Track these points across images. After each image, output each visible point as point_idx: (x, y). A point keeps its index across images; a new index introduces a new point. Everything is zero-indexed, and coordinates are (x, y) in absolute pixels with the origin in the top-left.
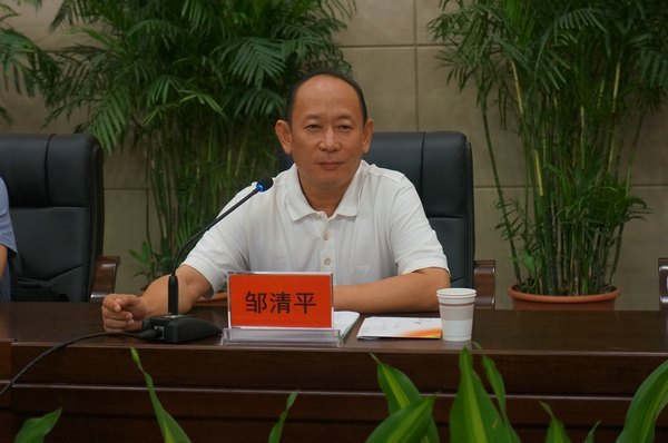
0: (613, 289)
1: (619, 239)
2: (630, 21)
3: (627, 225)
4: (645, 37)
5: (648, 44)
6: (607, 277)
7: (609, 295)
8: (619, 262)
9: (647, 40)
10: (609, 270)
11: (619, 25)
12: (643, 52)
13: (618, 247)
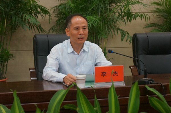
0: (6, 78)
1: (7, 65)
2: (9, 8)
3: (9, 61)
4: (13, 12)
5: (14, 14)
6: (4, 75)
7: (5, 80)
8: (7, 71)
9: (14, 13)
10: (4, 73)
11: (6, 9)
12: (13, 16)
13: (7, 67)
